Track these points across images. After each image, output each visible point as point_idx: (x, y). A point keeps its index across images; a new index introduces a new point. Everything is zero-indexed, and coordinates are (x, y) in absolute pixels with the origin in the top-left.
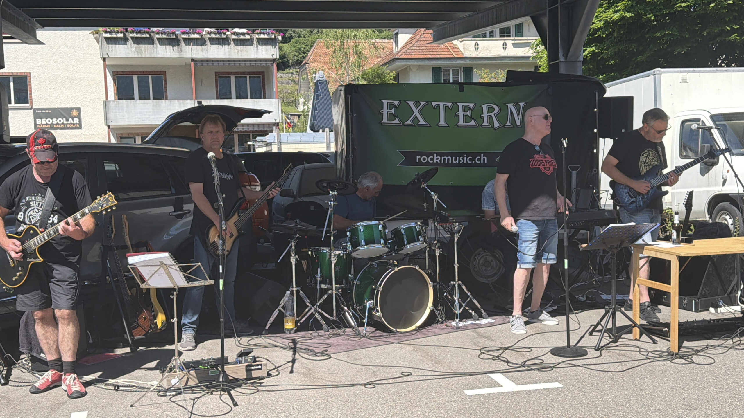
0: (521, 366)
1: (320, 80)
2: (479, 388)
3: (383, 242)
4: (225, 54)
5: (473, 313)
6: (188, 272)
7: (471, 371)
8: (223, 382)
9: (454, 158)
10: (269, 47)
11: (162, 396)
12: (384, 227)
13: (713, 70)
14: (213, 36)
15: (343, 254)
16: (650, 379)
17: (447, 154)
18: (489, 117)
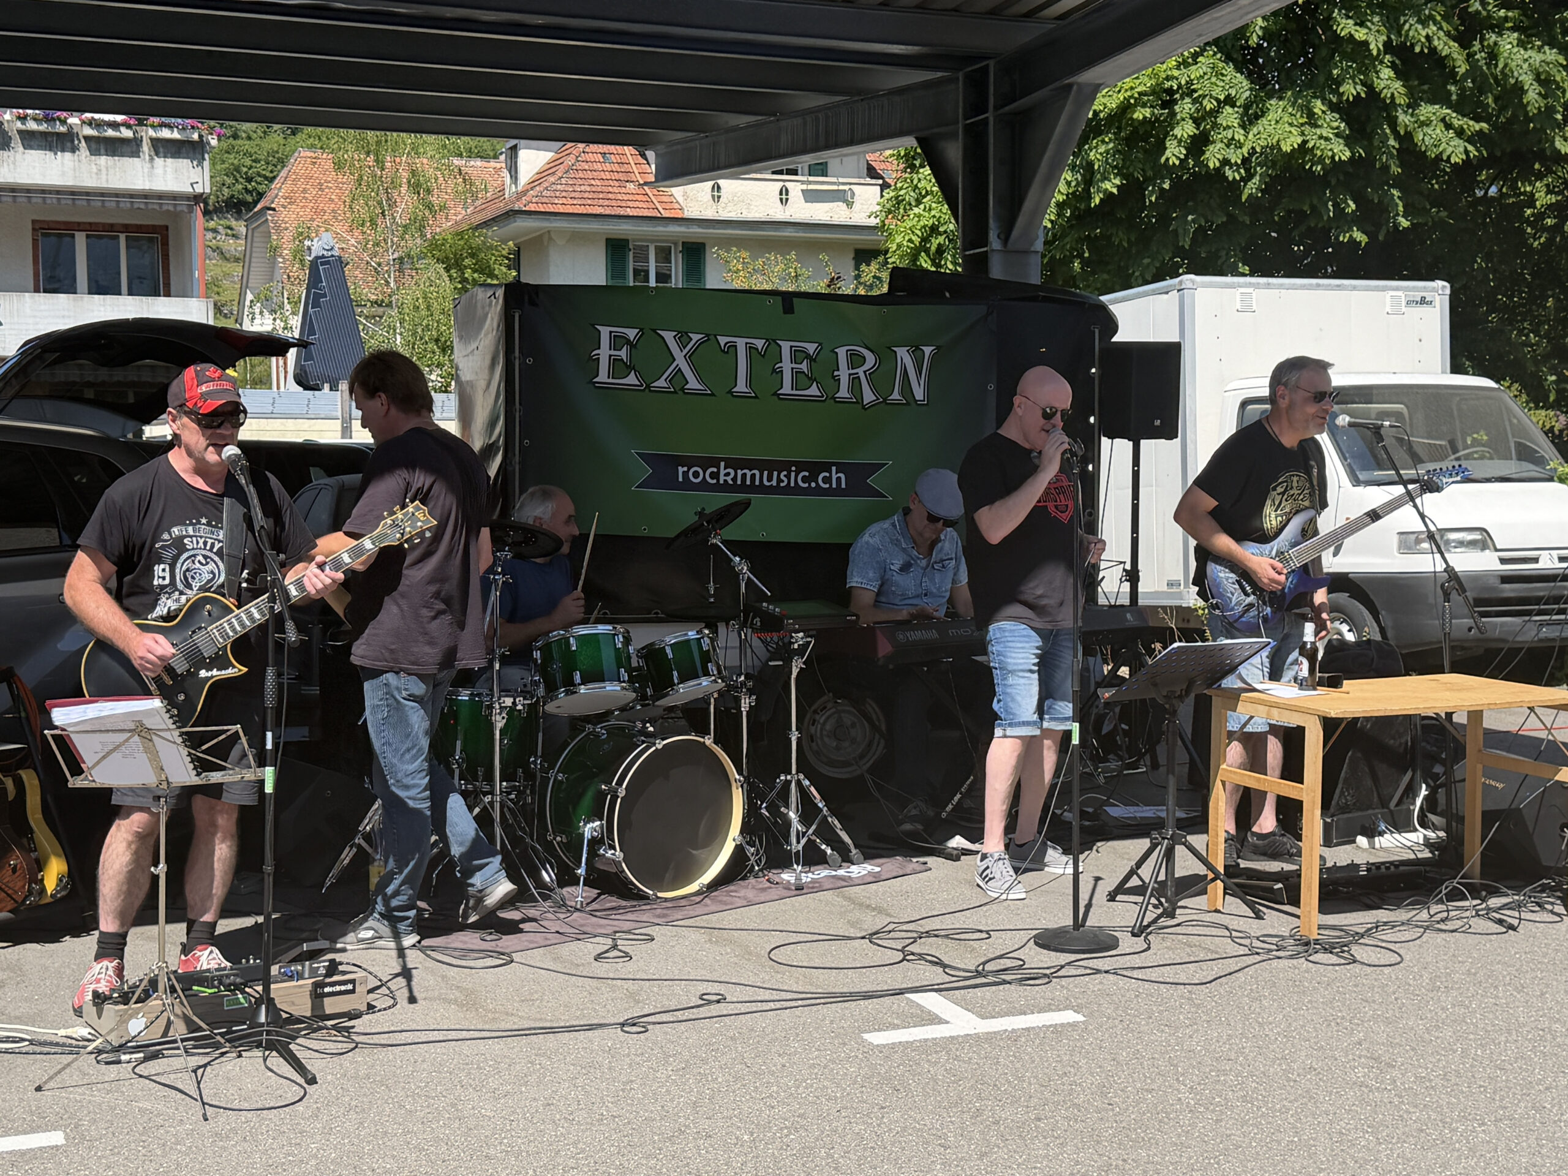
0: (979, 974)
1: (323, 256)
2: (896, 1027)
3: (626, 678)
4: (63, 174)
5: (829, 851)
6: (204, 747)
7: (864, 989)
8: (268, 1024)
9: (766, 473)
10: (184, 164)
11: (107, 1063)
12: (627, 641)
13: (1311, 285)
14: (32, 126)
15: (523, 705)
16: (1274, 1001)
17: (750, 464)
18: (852, 378)
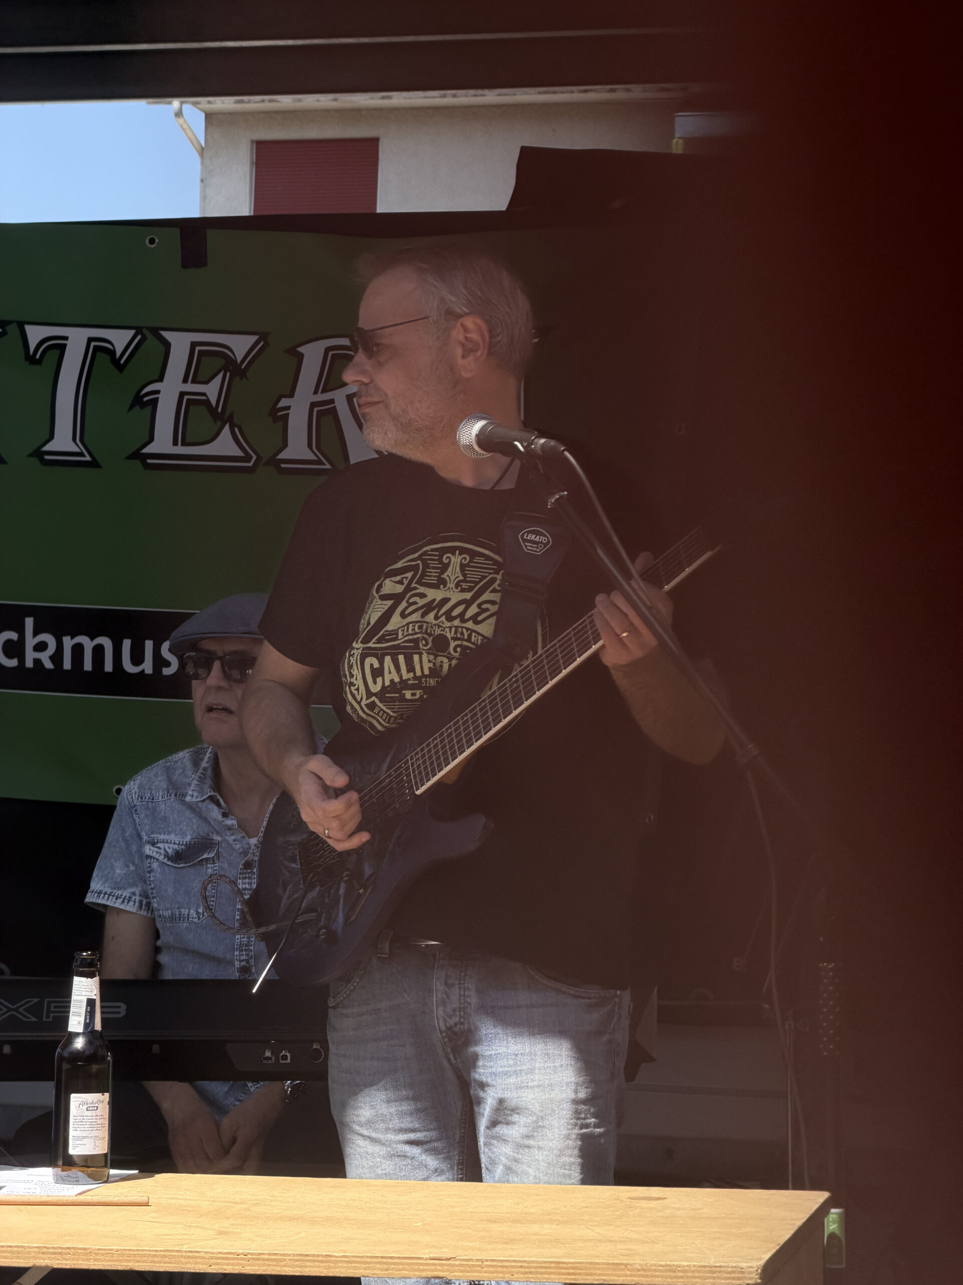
9: (127, 644)
17: (91, 623)
18: (318, 411)
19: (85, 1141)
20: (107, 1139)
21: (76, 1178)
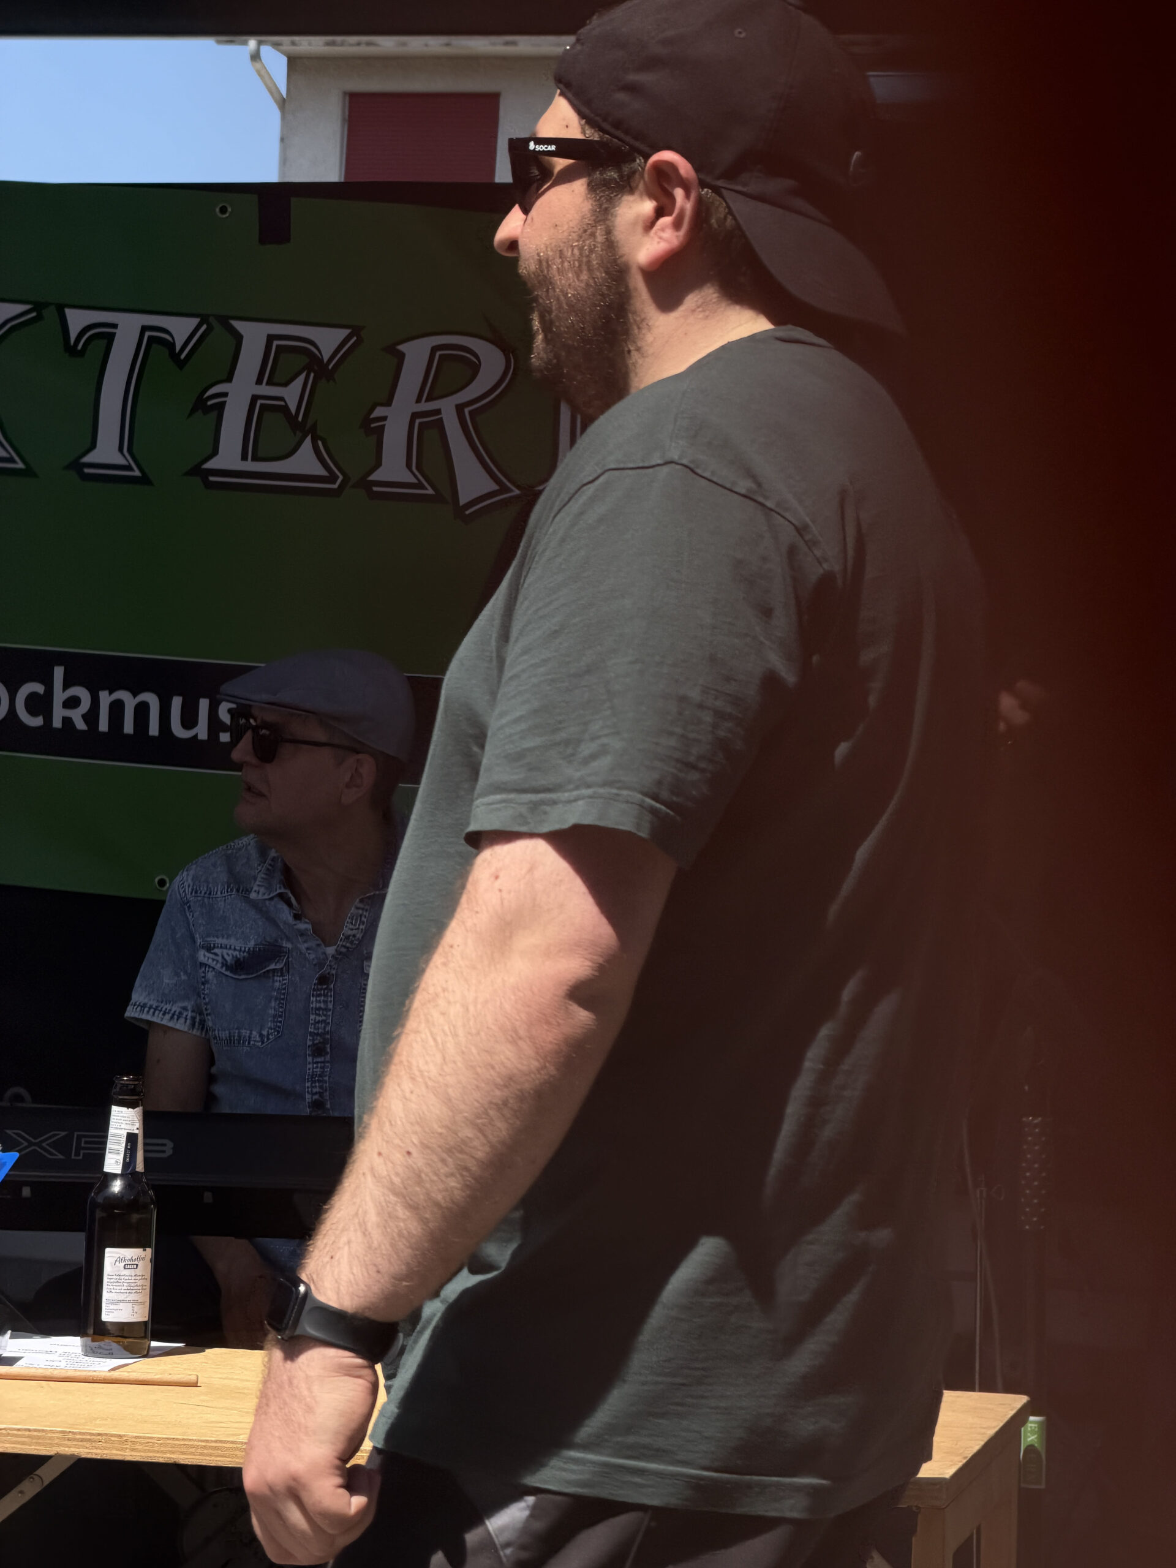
9: (177, 702)
18: (420, 424)
19: (121, 1306)
20: (148, 1303)
21: (109, 1350)
